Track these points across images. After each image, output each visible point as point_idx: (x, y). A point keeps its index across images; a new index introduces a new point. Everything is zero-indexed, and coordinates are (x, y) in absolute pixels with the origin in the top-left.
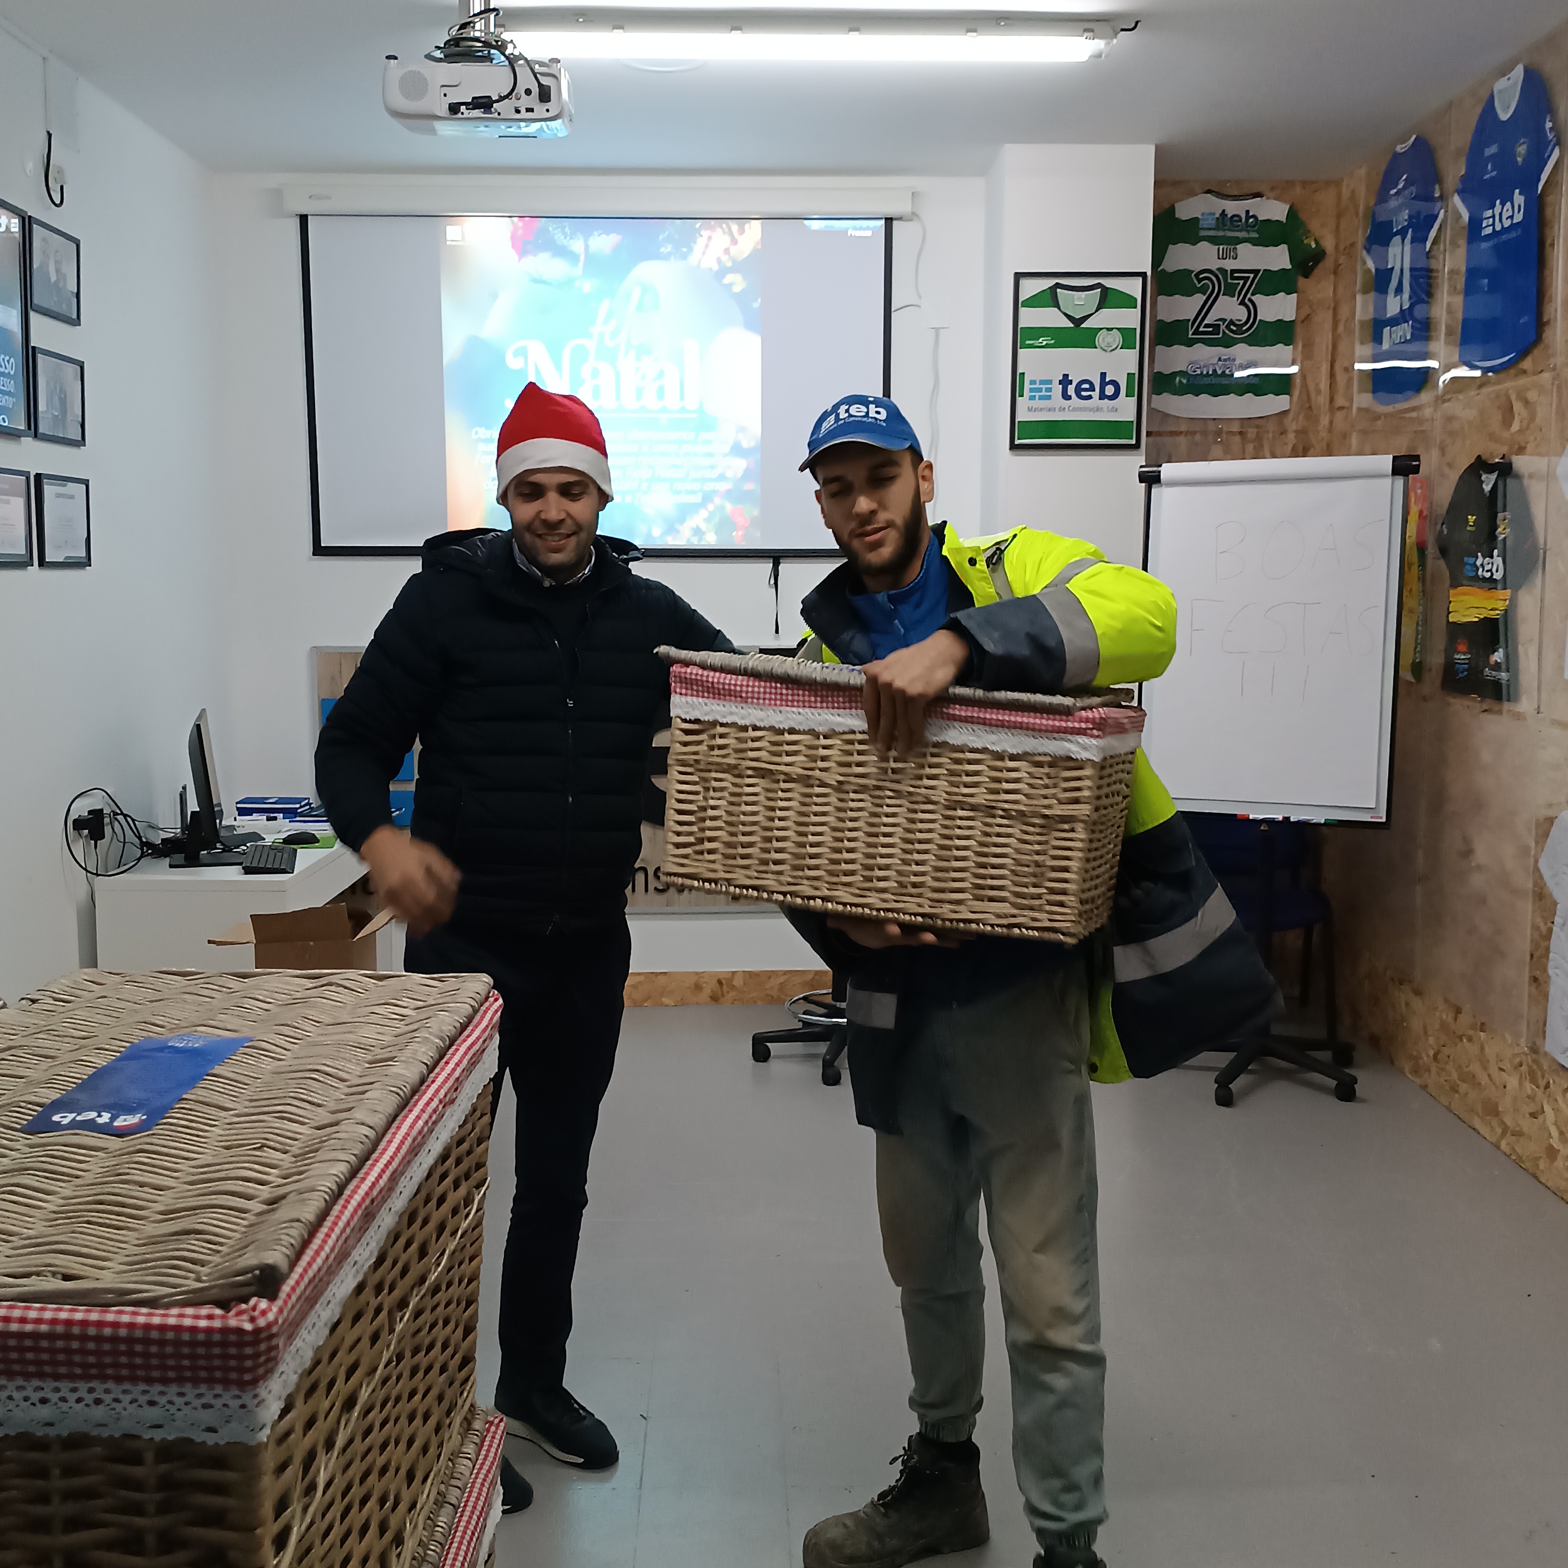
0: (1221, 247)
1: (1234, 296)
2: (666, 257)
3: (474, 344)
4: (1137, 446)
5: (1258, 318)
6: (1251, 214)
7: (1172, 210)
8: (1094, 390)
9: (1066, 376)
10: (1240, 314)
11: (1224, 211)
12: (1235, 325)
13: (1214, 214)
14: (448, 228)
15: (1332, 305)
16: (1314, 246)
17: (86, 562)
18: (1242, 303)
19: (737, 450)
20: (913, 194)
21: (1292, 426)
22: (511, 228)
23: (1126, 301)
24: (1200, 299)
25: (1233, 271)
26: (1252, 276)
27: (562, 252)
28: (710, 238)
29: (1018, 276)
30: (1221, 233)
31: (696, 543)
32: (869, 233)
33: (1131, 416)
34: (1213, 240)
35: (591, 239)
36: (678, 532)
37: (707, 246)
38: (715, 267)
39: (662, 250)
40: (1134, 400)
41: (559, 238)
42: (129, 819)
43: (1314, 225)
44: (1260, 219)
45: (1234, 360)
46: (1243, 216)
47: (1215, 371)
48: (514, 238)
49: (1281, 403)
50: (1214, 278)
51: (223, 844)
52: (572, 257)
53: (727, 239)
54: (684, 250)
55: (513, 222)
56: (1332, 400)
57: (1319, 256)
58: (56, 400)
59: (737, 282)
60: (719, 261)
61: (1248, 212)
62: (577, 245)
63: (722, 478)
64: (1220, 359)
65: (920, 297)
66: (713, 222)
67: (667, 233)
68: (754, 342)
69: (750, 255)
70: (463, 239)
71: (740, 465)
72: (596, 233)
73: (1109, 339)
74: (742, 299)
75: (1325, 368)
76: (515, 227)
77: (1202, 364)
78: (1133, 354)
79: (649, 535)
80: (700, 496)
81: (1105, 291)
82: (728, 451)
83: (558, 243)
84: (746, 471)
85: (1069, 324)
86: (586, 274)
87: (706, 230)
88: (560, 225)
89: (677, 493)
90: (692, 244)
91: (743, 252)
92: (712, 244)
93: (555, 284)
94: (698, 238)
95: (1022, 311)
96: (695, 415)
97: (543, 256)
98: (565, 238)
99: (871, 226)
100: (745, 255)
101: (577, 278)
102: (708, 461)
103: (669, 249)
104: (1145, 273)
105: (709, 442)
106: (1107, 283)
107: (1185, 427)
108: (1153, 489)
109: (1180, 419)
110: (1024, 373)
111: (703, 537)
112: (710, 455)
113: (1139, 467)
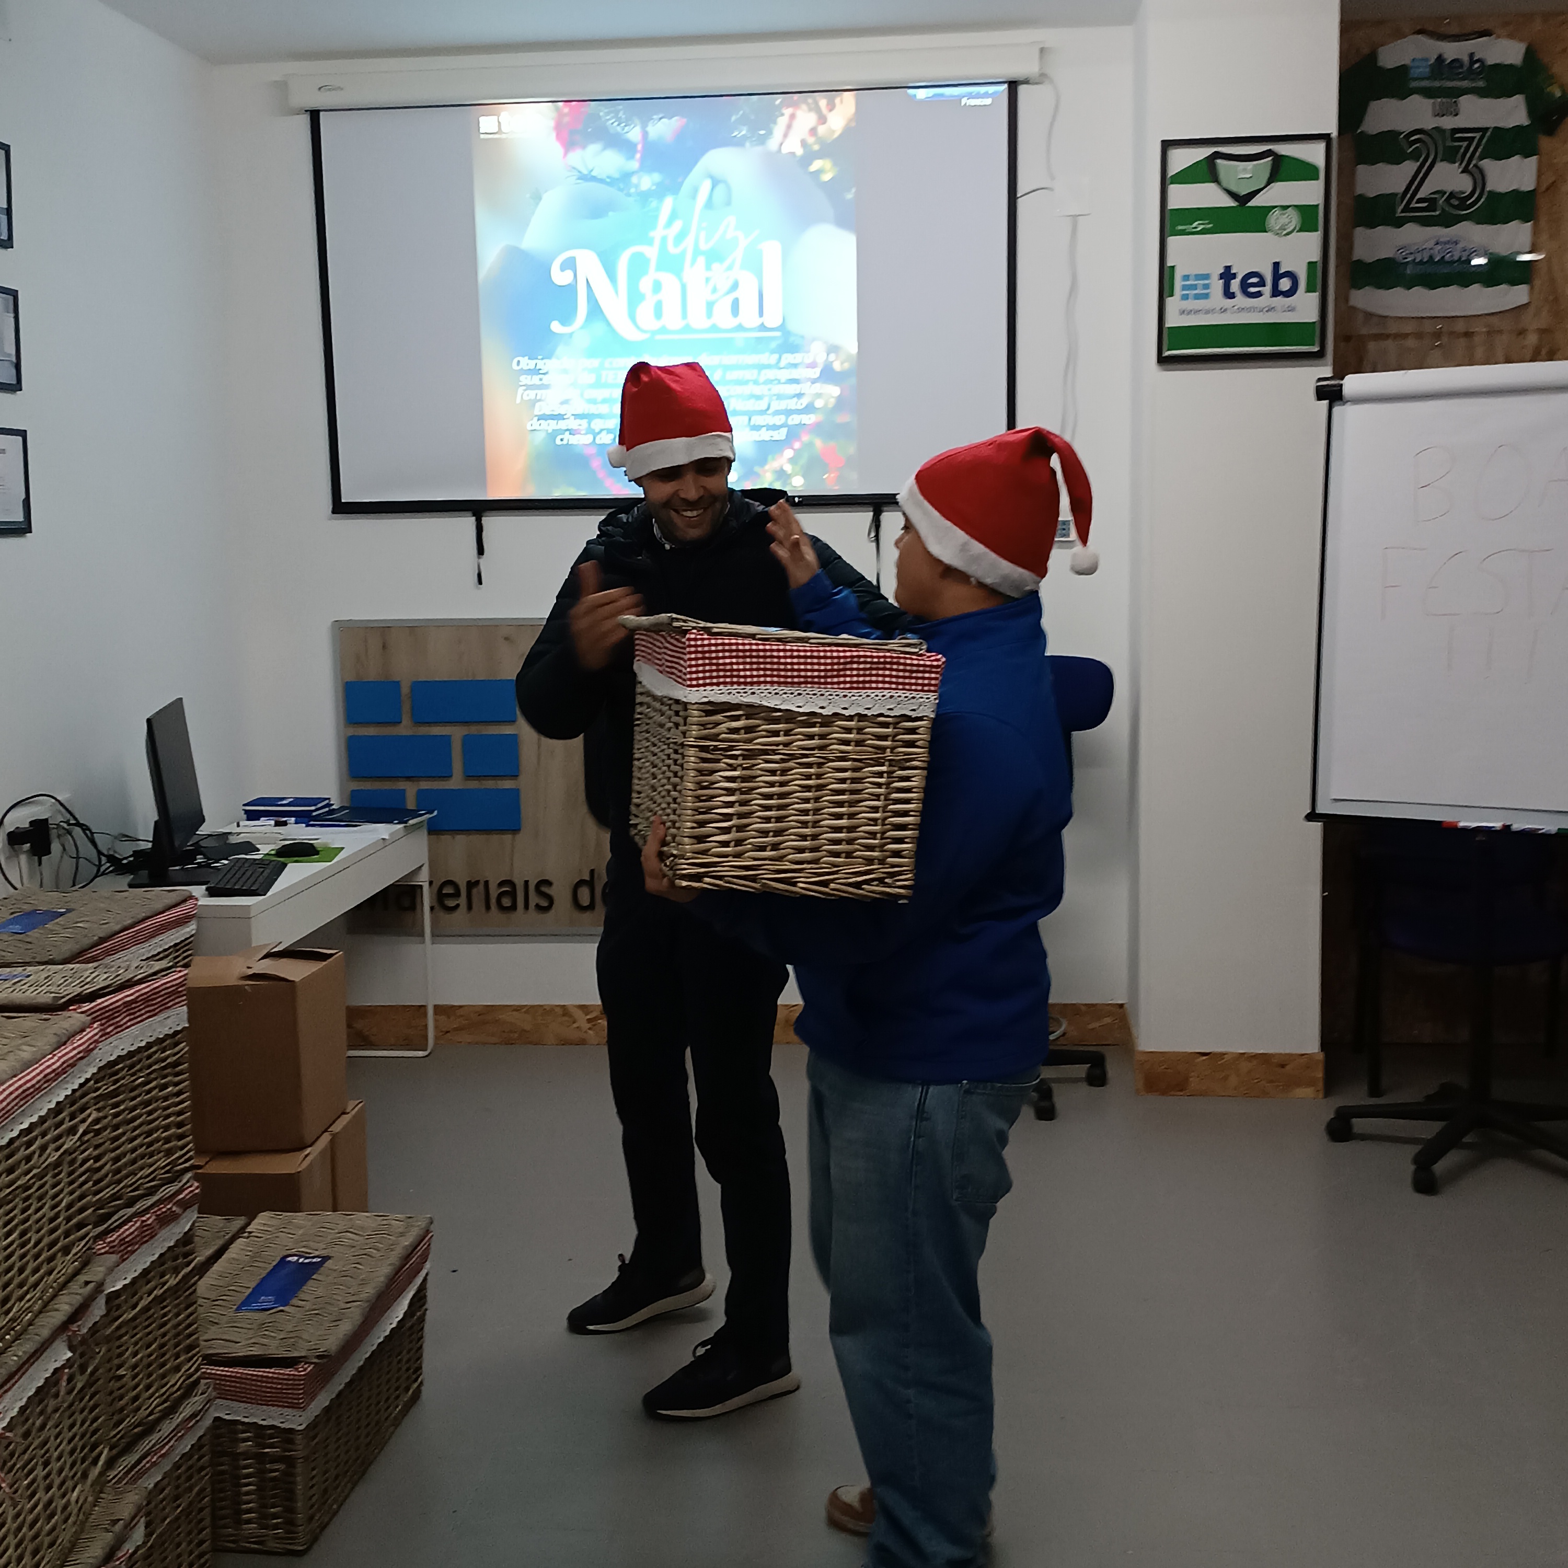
0: (1438, 101)
1: (1455, 162)
2: (739, 143)
3: (516, 257)
4: (1320, 355)
5: (1488, 188)
7: (1374, 56)
10: (1464, 184)
12: (1457, 198)
14: (482, 119)
16: (1558, 94)
17: (26, 528)
18: (1466, 171)
20: (1042, 50)
21: (1532, 323)
22: (553, 114)
23: (1306, 171)
24: (1409, 168)
25: (1453, 131)
26: (1478, 135)
27: (616, 142)
28: (793, 117)
29: (1167, 145)
32: (988, 101)
33: (1312, 317)
34: (1428, 93)
35: (650, 124)
36: (757, 475)
37: (789, 127)
38: (800, 152)
39: (736, 134)
40: (1315, 297)
41: (613, 125)
44: (1490, 62)
46: (1466, 59)
48: (558, 127)
49: (1518, 295)
50: (1429, 141)
52: (627, 147)
53: (811, 118)
54: (762, 132)
55: (557, 109)
59: (826, 169)
60: (804, 143)
62: (634, 134)
63: (809, 409)
65: (1053, 178)
66: (796, 96)
67: (741, 112)
68: (847, 242)
69: (840, 136)
70: (500, 131)
71: (834, 391)
72: (655, 117)
74: (832, 189)
76: (560, 115)
78: (1316, 237)
80: (784, 431)
81: (1278, 160)
82: (818, 375)
83: (612, 131)
84: (839, 399)
85: (1231, 203)
86: (645, 167)
87: (788, 107)
88: (613, 109)
89: (756, 428)
90: (772, 125)
91: (834, 132)
92: (796, 124)
93: (608, 180)
94: (778, 117)
95: (1173, 189)
96: (778, 334)
97: (593, 148)
98: (619, 125)
99: (990, 92)
100: (836, 135)
101: (633, 173)
102: (793, 389)
103: (744, 132)
104: (1329, 135)
105: (795, 366)
106: (1283, 149)
107: (1393, 329)
108: (1334, 408)
109: (1388, 319)
110: (1174, 267)
111: (789, 482)
112: (796, 381)
113: (1320, 380)
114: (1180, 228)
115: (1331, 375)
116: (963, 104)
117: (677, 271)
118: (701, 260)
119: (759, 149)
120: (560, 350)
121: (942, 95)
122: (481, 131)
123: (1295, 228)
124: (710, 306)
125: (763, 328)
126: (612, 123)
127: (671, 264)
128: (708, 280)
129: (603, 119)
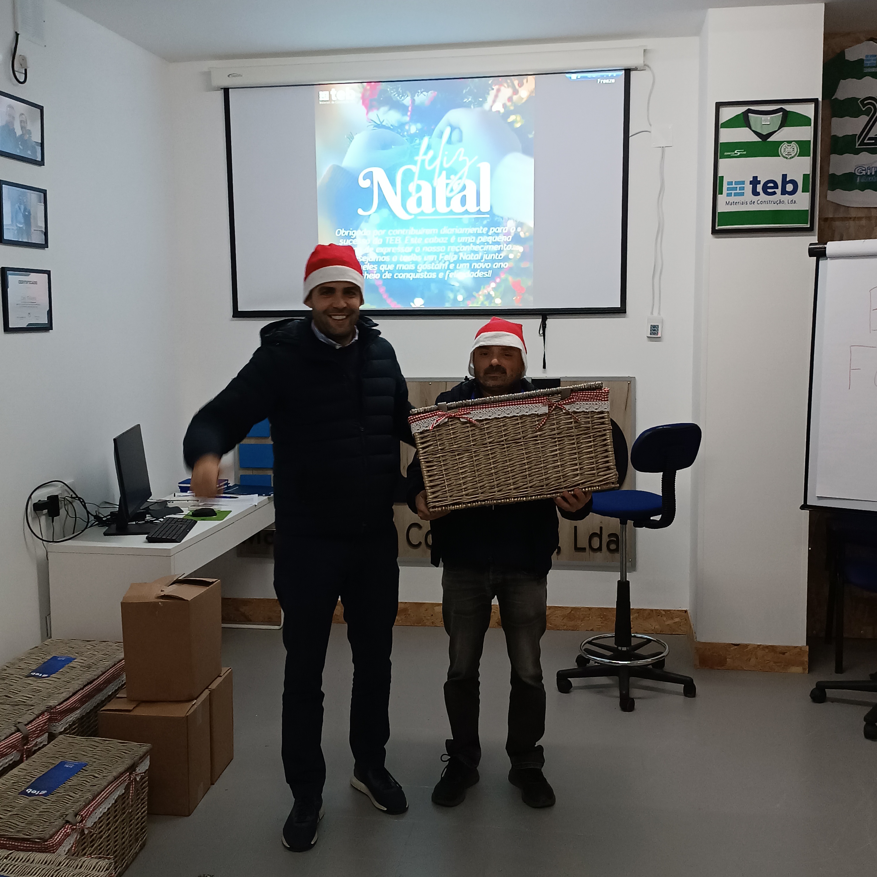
2: (467, 106)
4: (811, 229)
7: (842, 54)
17: (48, 327)
20: (645, 51)
22: (362, 90)
23: (803, 121)
24: (864, 119)
27: (396, 106)
28: (498, 91)
29: (719, 105)
31: (487, 305)
32: (613, 81)
33: (806, 207)
34: (874, 75)
35: (416, 95)
36: (475, 297)
37: (496, 96)
38: (502, 110)
39: (465, 100)
40: (808, 195)
48: (363, 97)
50: (875, 104)
52: (403, 109)
53: (509, 91)
54: (481, 99)
55: (363, 87)
59: (517, 120)
60: (504, 106)
62: (407, 101)
65: (651, 125)
66: (500, 79)
67: (469, 88)
69: (526, 101)
71: (520, 249)
72: (419, 91)
76: (365, 89)
78: (809, 159)
79: (455, 300)
80: (490, 272)
81: (786, 114)
82: (510, 240)
83: (394, 99)
84: (523, 254)
85: (757, 139)
86: (413, 120)
87: (496, 84)
88: (395, 87)
89: (474, 270)
90: (486, 95)
91: (523, 98)
92: (500, 94)
93: (392, 127)
94: (489, 91)
95: (722, 131)
96: (488, 216)
97: (383, 109)
98: (398, 96)
99: (614, 75)
100: (524, 101)
101: (406, 123)
102: (496, 248)
103: (470, 100)
104: (817, 99)
105: (498, 234)
106: (788, 108)
107: (853, 214)
108: (820, 262)
109: (849, 208)
110: (723, 177)
111: (493, 301)
112: (498, 243)
113: (811, 244)
114: (726, 154)
115: (817, 242)
116: (598, 82)
117: (430, 180)
118: (444, 173)
119: (478, 109)
120: (363, 225)
121: (586, 77)
122: (320, 99)
123: (796, 154)
125: (479, 212)
126: (394, 95)
127: (427, 175)
128: (447, 184)
129: (390, 92)
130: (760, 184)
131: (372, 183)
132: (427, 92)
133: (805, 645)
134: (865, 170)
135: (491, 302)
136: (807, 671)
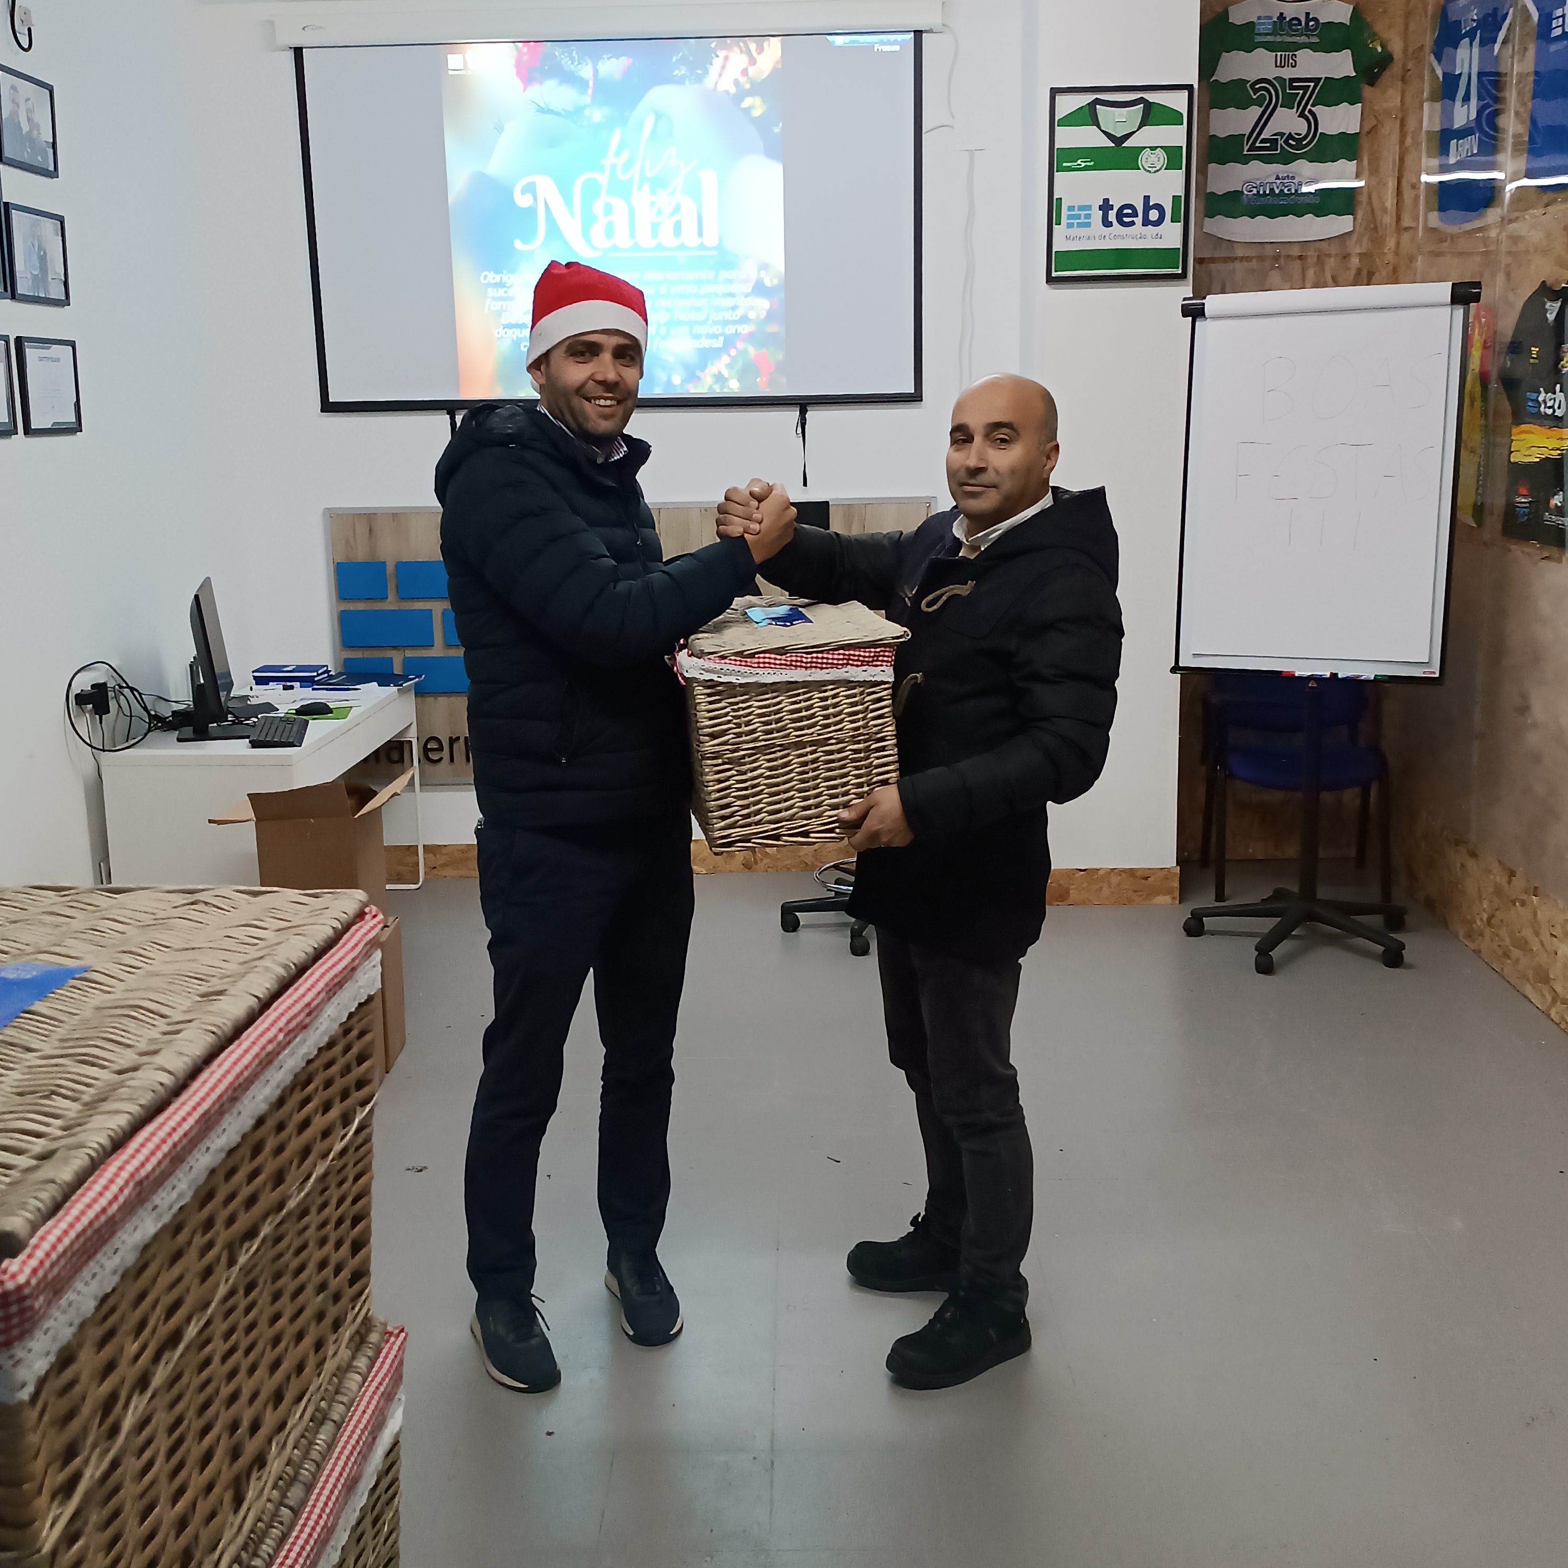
0: (1279, 54)
1: (1293, 108)
2: (680, 81)
3: (482, 182)
4: (1183, 276)
5: (1320, 131)
6: (1311, 17)
7: (1225, 14)
8: (1137, 216)
9: (1106, 201)
10: (1300, 127)
11: (1281, 14)
12: (1294, 139)
13: (1271, 18)
14: (450, 56)
15: (1400, 115)
16: (1380, 50)
17: (77, 427)
18: (1302, 115)
19: (759, 289)
20: (943, 3)
21: (1356, 249)
22: (515, 53)
23: (1172, 117)
24: (1255, 112)
25: (1292, 80)
26: (1312, 84)
27: (570, 79)
28: (726, 58)
29: (1054, 92)
30: (1279, 39)
31: (718, 391)
32: (897, 48)
33: (1177, 244)
34: (1270, 47)
35: (600, 63)
36: (699, 379)
37: (723, 67)
38: (733, 90)
39: (676, 72)
40: (1179, 226)
41: (566, 63)
42: (136, 693)
43: (1380, 27)
44: (1321, 21)
45: (1293, 178)
47: (1272, 190)
48: (518, 65)
49: (1342, 224)
50: (1270, 88)
51: (235, 716)
52: (581, 84)
53: (743, 60)
54: (700, 72)
55: (517, 49)
56: (1398, 219)
57: (1386, 60)
58: (35, 258)
59: (756, 105)
60: (736, 83)
61: (1308, 14)
62: (586, 71)
63: (744, 320)
64: (1278, 178)
65: (953, 117)
66: (729, 40)
67: (681, 54)
68: (775, 171)
69: (768, 76)
70: (466, 67)
71: (764, 304)
72: (605, 56)
73: (1153, 158)
74: (761, 124)
75: (1391, 184)
76: (520, 54)
77: (1258, 182)
78: (1180, 174)
79: (669, 382)
80: (721, 339)
81: (1149, 106)
82: (750, 290)
83: (566, 69)
84: (770, 312)
85: (1108, 143)
86: (596, 102)
87: (722, 49)
88: (567, 49)
89: (697, 337)
90: (708, 66)
91: (763, 72)
92: (729, 65)
93: (564, 113)
94: (713, 59)
95: (1059, 131)
96: (715, 253)
97: (550, 84)
98: (572, 63)
99: (899, 40)
100: (764, 76)
101: (586, 107)
102: (730, 302)
103: (683, 72)
104: (1191, 85)
105: (730, 281)
106: (1151, 97)
107: (1240, 253)
108: (1197, 323)
109: (1235, 244)
110: (1061, 199)
111: (726, 384)
112: (732, 295)
113: (1185, 299)
115: (1192, 296)
116: (876, 50)
120: (523, 265)
121: (857, 42)
122: (450, 67)
124: (655, 228)
129: (558, 58)
130: (1112, 209)
131: (535, 199)
132: (617, 59)
133: (1175, 865)
134: (1256, 187)
135: (722, 387)
136: (1177, 902)
